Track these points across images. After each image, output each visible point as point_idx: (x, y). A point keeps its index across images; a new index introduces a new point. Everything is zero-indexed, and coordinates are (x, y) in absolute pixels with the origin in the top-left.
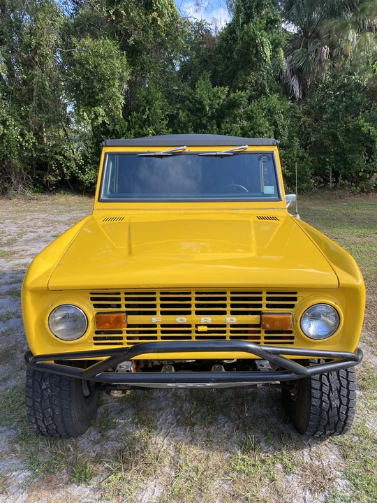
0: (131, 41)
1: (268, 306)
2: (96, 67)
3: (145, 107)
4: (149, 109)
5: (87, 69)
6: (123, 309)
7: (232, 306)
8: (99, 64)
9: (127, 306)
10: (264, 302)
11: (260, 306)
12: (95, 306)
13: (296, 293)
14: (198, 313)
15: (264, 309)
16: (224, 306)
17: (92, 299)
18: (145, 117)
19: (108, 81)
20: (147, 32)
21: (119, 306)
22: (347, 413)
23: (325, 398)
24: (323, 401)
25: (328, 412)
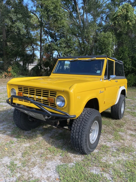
0: (118, 32)
1: (50, 95)
2: (104, 41)
3: (121, 54)
4: (123, 54)
5: (101, 42)
6: (23, 92)
7: (43, 94)
8: (105, 40)
9: (24, 91)
10: (49, 94)
11: (48, 95)
12: (19, 90)
13: (56, 92)
14: (36, 95)
15: (49, 96)
16: (41, 94)
17: (19, 88)
18: (121, 57)
19: (107, 45)
20: (125, 28)
21: (22, 91)
22: (80, 142)
23: (74, 134)
24: (73, 135)
25: (75, 139)
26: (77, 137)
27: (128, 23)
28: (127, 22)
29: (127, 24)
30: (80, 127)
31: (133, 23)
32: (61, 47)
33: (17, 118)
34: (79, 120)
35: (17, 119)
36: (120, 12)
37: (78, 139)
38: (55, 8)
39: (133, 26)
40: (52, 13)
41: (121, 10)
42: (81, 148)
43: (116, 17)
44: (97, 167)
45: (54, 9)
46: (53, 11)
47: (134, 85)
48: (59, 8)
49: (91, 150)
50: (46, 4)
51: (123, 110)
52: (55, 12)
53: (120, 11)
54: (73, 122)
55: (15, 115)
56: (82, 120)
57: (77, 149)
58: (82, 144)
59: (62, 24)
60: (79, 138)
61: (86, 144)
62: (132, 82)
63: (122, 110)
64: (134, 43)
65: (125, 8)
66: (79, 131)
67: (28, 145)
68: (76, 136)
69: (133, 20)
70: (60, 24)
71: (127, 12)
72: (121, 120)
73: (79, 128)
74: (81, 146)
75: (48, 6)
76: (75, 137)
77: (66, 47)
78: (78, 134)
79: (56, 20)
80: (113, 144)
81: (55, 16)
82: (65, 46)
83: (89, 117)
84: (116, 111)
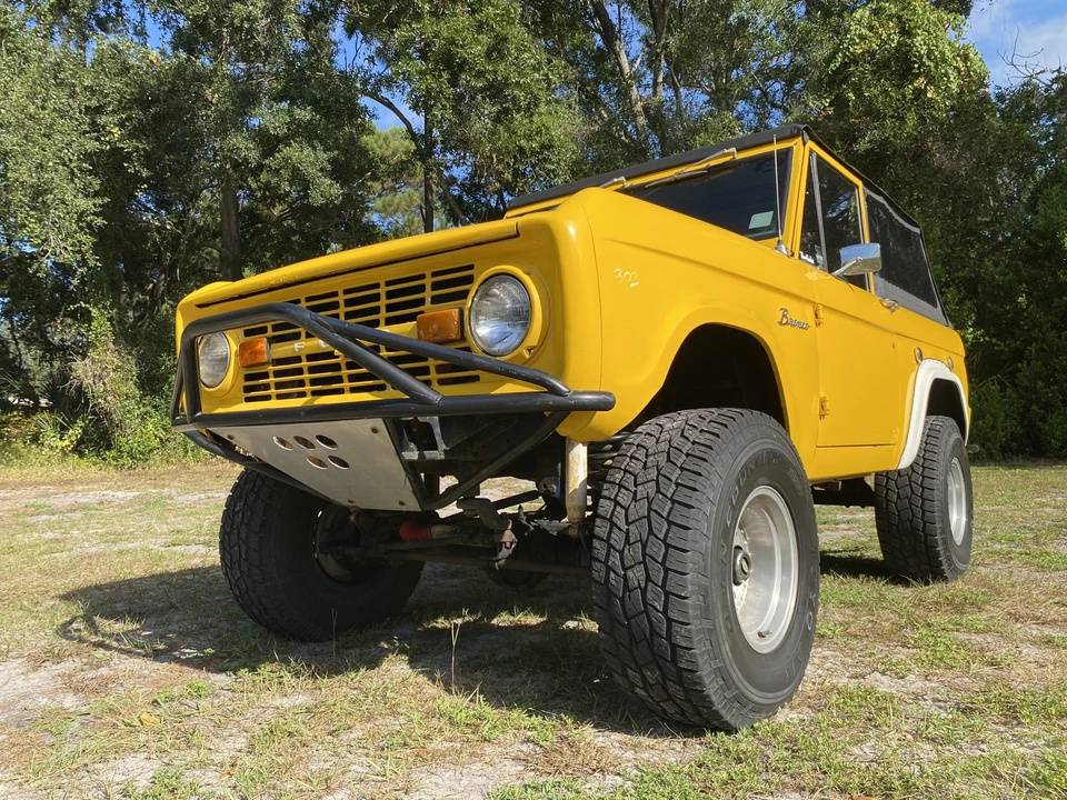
0: (863, 145)
1: (435, 300)
6: (269, 333)
7: (389, 308)
9: (275, 328)
11: (421, 302)
12: (247, 333)
15: (427, 307)
16: (377, 310)
20: (903, 118)
21: (264, 330)
22: (665, 612)
23: (615, 560)
24: (609, 568)
25: (622, 600)
26: (637, 575)
27: (919, 93)
28: (909, 90)
29: (916, 99)
30: (650, 503)
31: (947, 89)
33: (239, 547)
34: (645, 463)
35: (243, 551)
36: (862, 38)
37: (644, 592)
38: (496, 51)
39: (952, 108)
40: (480, 75)
41: (871, 28)
42: (674, 661)
43: (845, 65)
44: (813, 792)
45: (488, 55)
46: (482, 64)
47: (1011, 449)
48: (518, 49)
49: (756, 696)
50: (445, 34)
51: (964, 519)
52: (495, 72)
53: (865, 31)
54: (605, 486)
55: (232, 527)
56: (662, 459)
57: (644, 678)
58: (676, 627)
59: (539, 132)
60: (648, 579)
61: (712, 631)
62: (994, 427)
63: (957, 519)
64: (970, 202)
65: (890, 17)
66: (651, 532)
67: (301, 699)
68: (630, 573)
69: (946, 75)
70: (529, 138)
71: (906, 32)
72: (959, 584)
73: (649, 509)
74: (674, 647)
75: (453, 42)
76: (625, 575)
78: (644, 554)
79: (506, 111)
80: (920, 684)
81: (495, 91)
83: (712, 437)
84: (911, 522)
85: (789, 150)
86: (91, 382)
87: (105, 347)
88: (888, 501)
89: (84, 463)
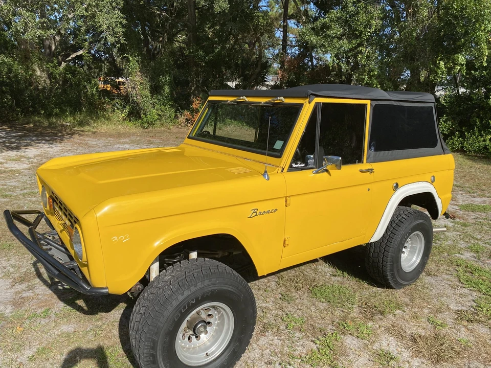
30: (141, 317)
32: (329, 36)
37: (135, 349)
60: (136, 346)
66: (138, 329)
68: (133, 340)
72: (400, 292)
73: (140, 320)
77: (342, 35)
78: (136, 337)
82: (339, 33)
84: (377, 263)
85: (302, 105)
86: (130, 90)
87: (136, 74)
88: (370, 251)
89: (131, 124)
